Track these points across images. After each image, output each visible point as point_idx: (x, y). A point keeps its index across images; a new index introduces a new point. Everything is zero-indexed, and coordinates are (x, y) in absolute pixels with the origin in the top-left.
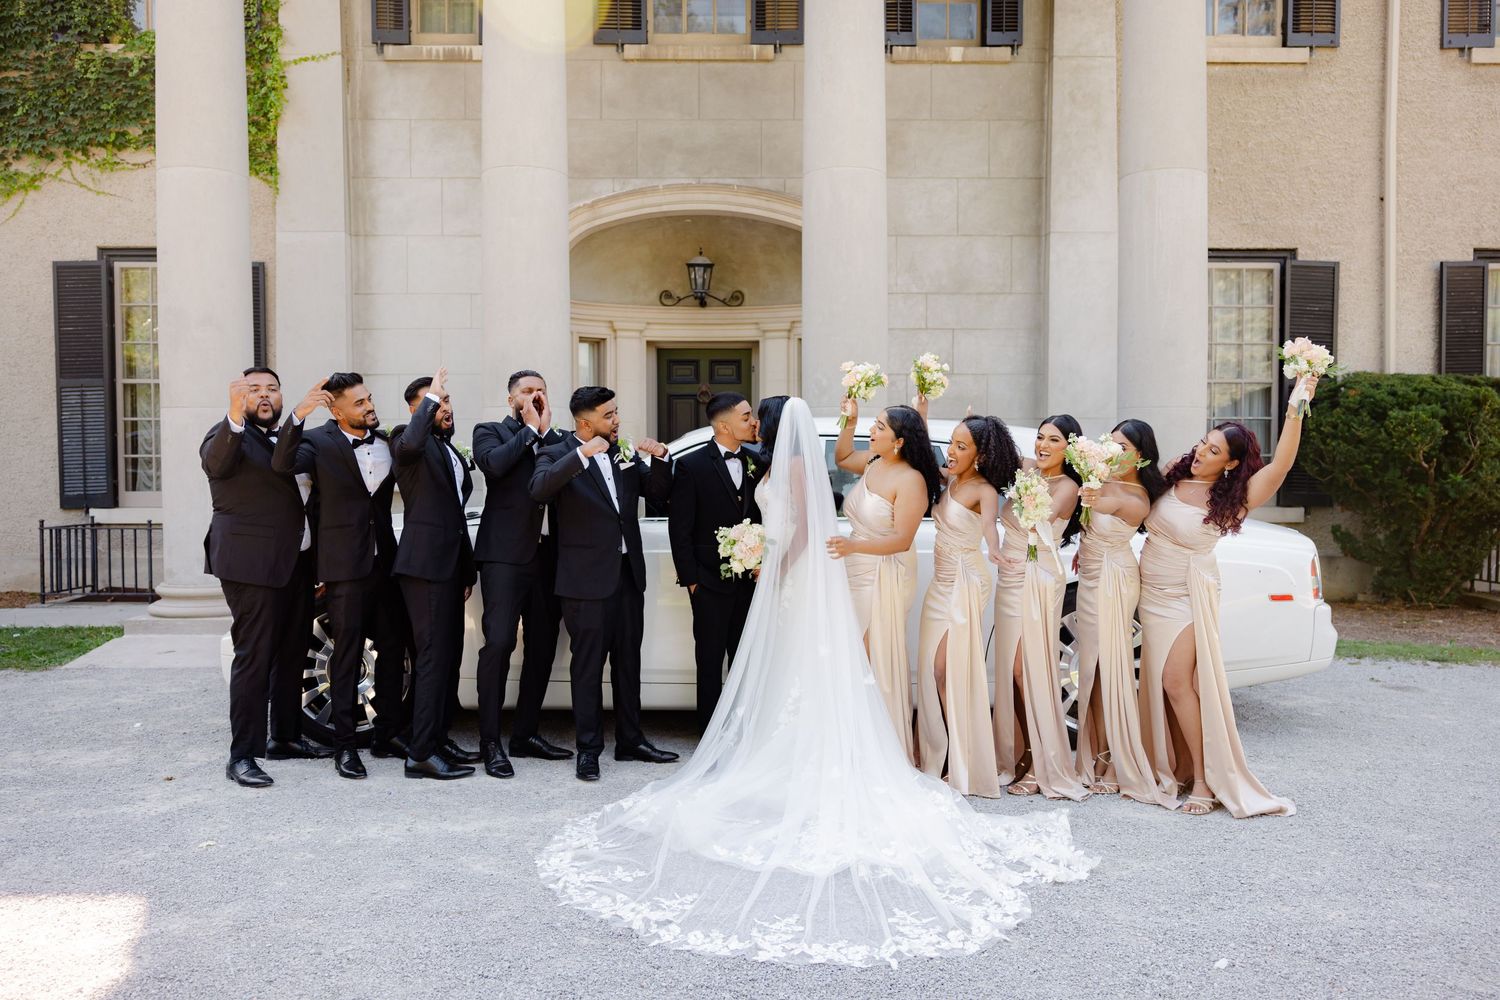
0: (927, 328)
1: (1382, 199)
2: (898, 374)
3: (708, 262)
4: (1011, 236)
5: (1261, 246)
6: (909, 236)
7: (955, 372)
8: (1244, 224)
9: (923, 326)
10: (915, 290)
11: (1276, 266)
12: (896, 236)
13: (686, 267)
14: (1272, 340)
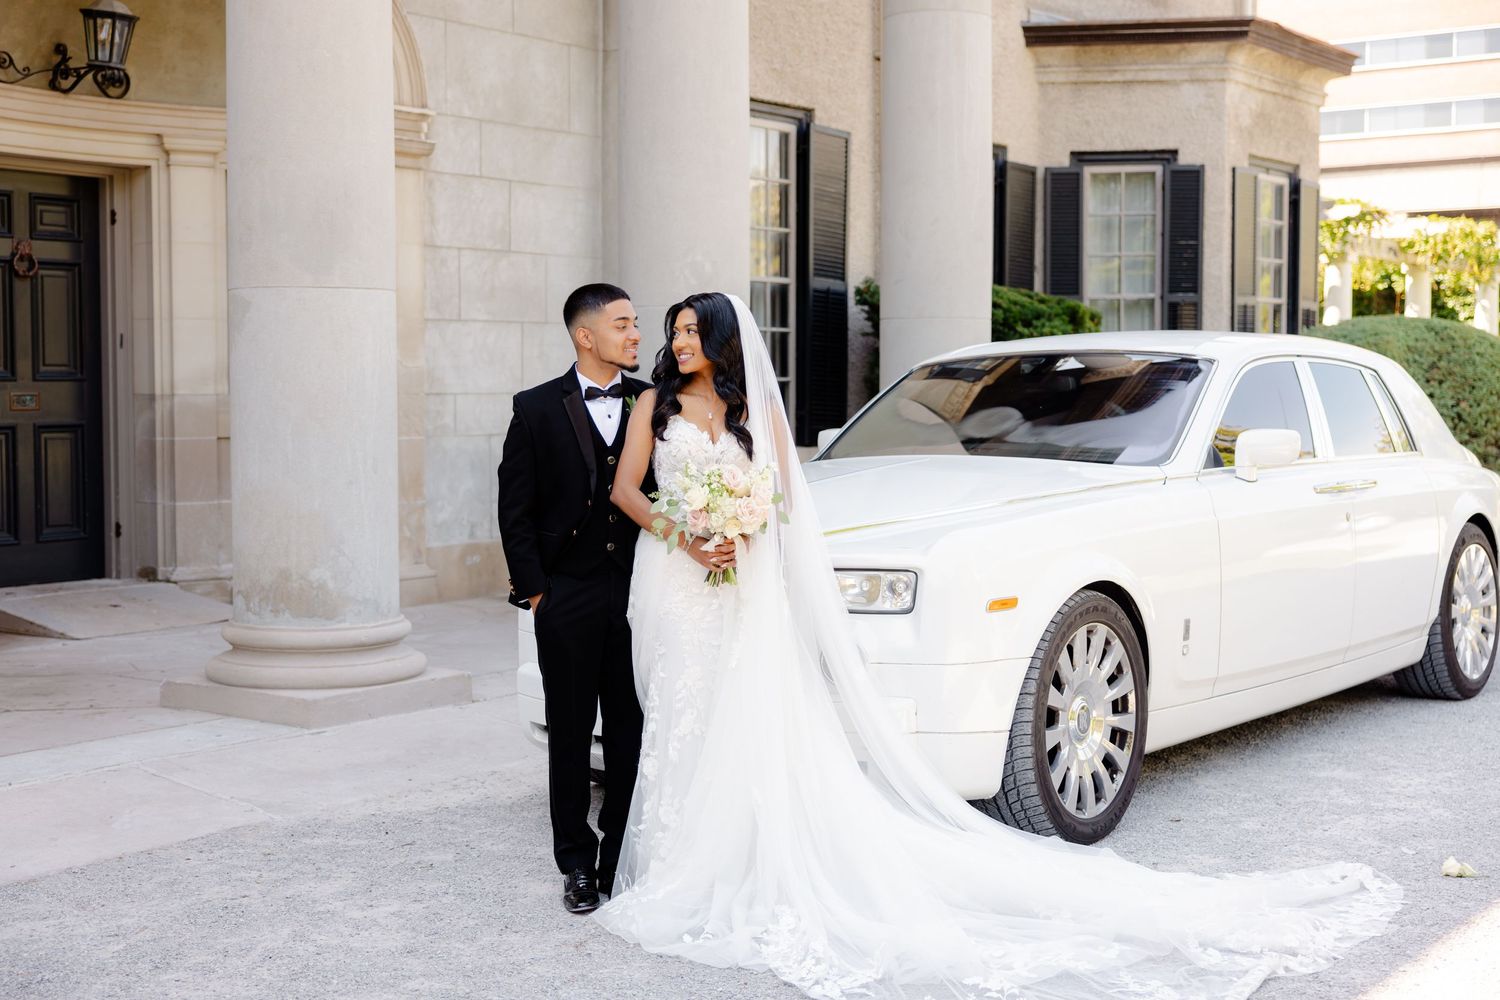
0: (481, 177)
1: (878, 59)
2: (449, 248)
3: (129, 13)
4: (569, 45)
5: (787, 101)
6: (461, 24)
7: (513, 248)
8: (775, 69)
9: (477, 173)
10: (467, 112)
11: (791, 129)
12: (446, 21)
13: (80, 17)
14: (787, 225)
